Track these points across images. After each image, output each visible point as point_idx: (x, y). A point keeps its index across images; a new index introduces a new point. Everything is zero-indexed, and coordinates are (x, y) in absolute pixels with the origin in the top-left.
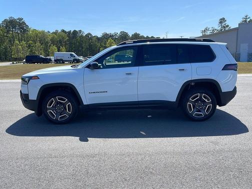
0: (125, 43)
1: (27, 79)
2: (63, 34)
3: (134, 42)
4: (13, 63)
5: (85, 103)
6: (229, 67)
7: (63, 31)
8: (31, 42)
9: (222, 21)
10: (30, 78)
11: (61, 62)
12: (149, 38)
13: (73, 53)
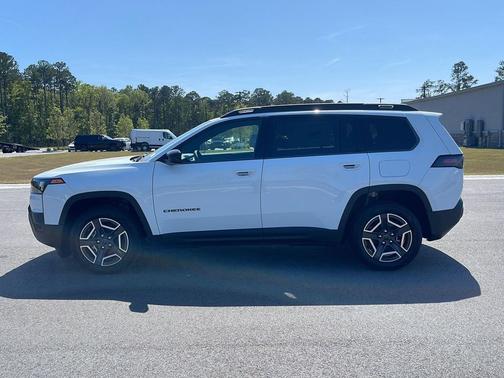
0: (237, 113)
1: (41, 184)
2: (142, 94)
3: (256, 111)
4: (49, 151)
5: (155, 232)
6: (446, 161)
7: (142, 88)
8: (79, 109)
9: (460, 67)
10: (48, 181)
11: (145, 148)
12: (311, 101)
13: (168, 131)
